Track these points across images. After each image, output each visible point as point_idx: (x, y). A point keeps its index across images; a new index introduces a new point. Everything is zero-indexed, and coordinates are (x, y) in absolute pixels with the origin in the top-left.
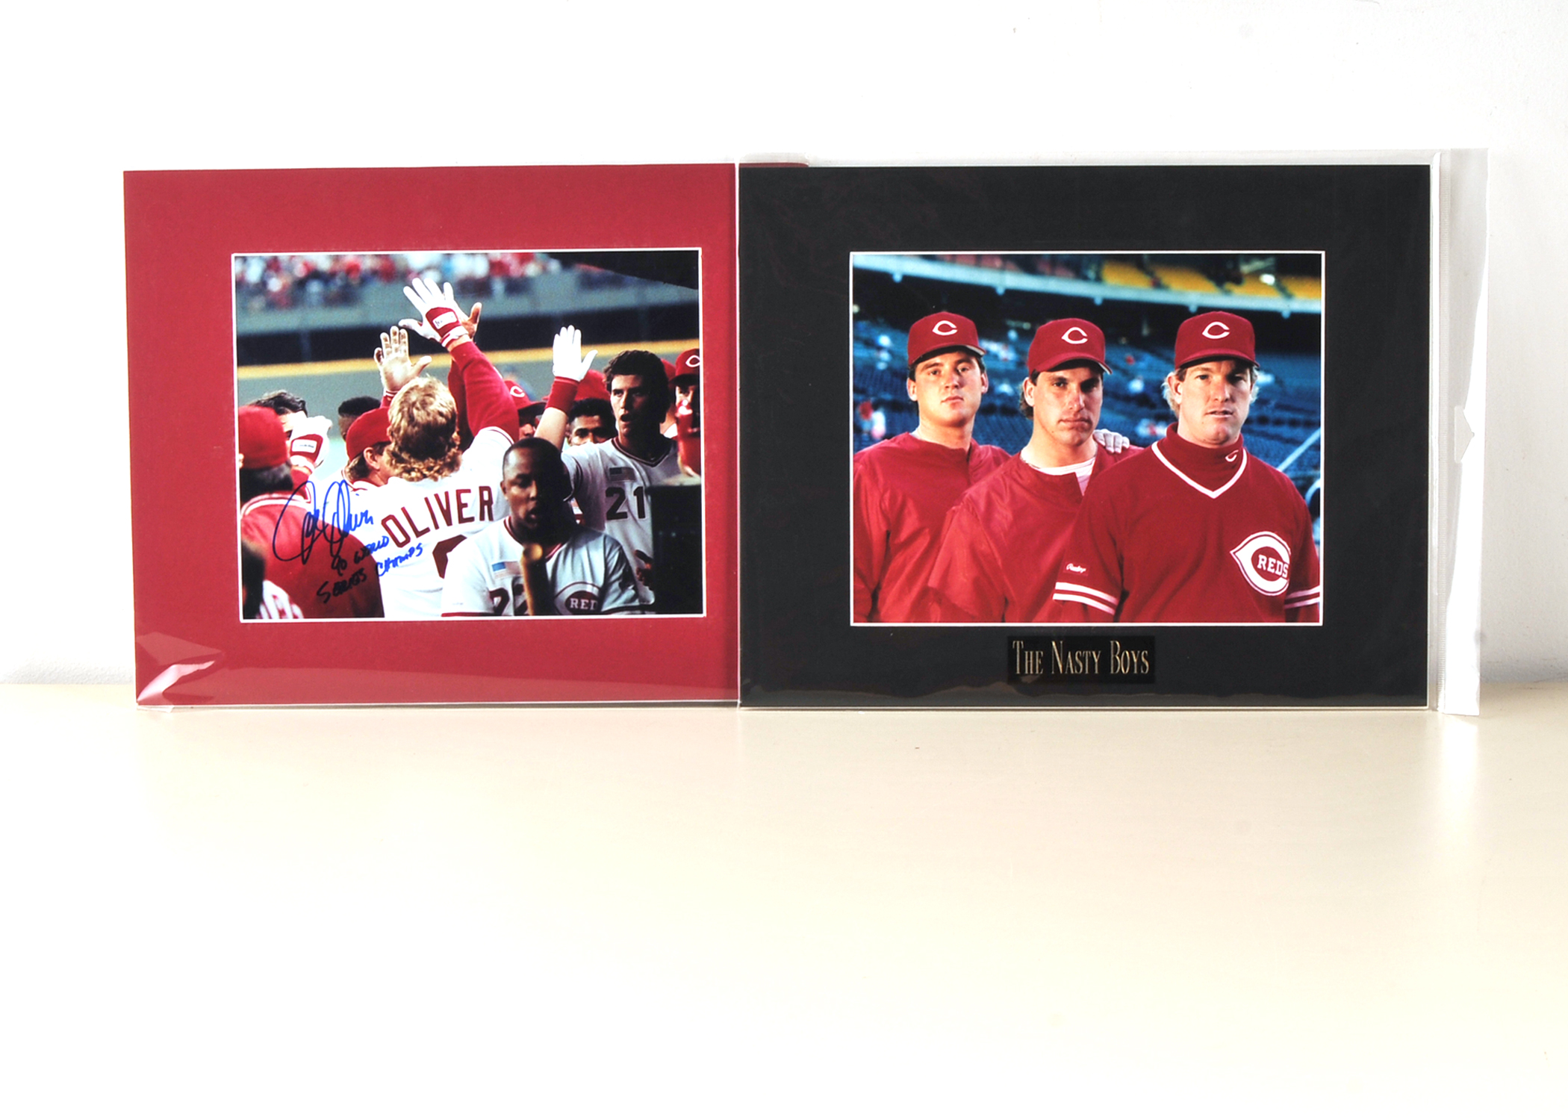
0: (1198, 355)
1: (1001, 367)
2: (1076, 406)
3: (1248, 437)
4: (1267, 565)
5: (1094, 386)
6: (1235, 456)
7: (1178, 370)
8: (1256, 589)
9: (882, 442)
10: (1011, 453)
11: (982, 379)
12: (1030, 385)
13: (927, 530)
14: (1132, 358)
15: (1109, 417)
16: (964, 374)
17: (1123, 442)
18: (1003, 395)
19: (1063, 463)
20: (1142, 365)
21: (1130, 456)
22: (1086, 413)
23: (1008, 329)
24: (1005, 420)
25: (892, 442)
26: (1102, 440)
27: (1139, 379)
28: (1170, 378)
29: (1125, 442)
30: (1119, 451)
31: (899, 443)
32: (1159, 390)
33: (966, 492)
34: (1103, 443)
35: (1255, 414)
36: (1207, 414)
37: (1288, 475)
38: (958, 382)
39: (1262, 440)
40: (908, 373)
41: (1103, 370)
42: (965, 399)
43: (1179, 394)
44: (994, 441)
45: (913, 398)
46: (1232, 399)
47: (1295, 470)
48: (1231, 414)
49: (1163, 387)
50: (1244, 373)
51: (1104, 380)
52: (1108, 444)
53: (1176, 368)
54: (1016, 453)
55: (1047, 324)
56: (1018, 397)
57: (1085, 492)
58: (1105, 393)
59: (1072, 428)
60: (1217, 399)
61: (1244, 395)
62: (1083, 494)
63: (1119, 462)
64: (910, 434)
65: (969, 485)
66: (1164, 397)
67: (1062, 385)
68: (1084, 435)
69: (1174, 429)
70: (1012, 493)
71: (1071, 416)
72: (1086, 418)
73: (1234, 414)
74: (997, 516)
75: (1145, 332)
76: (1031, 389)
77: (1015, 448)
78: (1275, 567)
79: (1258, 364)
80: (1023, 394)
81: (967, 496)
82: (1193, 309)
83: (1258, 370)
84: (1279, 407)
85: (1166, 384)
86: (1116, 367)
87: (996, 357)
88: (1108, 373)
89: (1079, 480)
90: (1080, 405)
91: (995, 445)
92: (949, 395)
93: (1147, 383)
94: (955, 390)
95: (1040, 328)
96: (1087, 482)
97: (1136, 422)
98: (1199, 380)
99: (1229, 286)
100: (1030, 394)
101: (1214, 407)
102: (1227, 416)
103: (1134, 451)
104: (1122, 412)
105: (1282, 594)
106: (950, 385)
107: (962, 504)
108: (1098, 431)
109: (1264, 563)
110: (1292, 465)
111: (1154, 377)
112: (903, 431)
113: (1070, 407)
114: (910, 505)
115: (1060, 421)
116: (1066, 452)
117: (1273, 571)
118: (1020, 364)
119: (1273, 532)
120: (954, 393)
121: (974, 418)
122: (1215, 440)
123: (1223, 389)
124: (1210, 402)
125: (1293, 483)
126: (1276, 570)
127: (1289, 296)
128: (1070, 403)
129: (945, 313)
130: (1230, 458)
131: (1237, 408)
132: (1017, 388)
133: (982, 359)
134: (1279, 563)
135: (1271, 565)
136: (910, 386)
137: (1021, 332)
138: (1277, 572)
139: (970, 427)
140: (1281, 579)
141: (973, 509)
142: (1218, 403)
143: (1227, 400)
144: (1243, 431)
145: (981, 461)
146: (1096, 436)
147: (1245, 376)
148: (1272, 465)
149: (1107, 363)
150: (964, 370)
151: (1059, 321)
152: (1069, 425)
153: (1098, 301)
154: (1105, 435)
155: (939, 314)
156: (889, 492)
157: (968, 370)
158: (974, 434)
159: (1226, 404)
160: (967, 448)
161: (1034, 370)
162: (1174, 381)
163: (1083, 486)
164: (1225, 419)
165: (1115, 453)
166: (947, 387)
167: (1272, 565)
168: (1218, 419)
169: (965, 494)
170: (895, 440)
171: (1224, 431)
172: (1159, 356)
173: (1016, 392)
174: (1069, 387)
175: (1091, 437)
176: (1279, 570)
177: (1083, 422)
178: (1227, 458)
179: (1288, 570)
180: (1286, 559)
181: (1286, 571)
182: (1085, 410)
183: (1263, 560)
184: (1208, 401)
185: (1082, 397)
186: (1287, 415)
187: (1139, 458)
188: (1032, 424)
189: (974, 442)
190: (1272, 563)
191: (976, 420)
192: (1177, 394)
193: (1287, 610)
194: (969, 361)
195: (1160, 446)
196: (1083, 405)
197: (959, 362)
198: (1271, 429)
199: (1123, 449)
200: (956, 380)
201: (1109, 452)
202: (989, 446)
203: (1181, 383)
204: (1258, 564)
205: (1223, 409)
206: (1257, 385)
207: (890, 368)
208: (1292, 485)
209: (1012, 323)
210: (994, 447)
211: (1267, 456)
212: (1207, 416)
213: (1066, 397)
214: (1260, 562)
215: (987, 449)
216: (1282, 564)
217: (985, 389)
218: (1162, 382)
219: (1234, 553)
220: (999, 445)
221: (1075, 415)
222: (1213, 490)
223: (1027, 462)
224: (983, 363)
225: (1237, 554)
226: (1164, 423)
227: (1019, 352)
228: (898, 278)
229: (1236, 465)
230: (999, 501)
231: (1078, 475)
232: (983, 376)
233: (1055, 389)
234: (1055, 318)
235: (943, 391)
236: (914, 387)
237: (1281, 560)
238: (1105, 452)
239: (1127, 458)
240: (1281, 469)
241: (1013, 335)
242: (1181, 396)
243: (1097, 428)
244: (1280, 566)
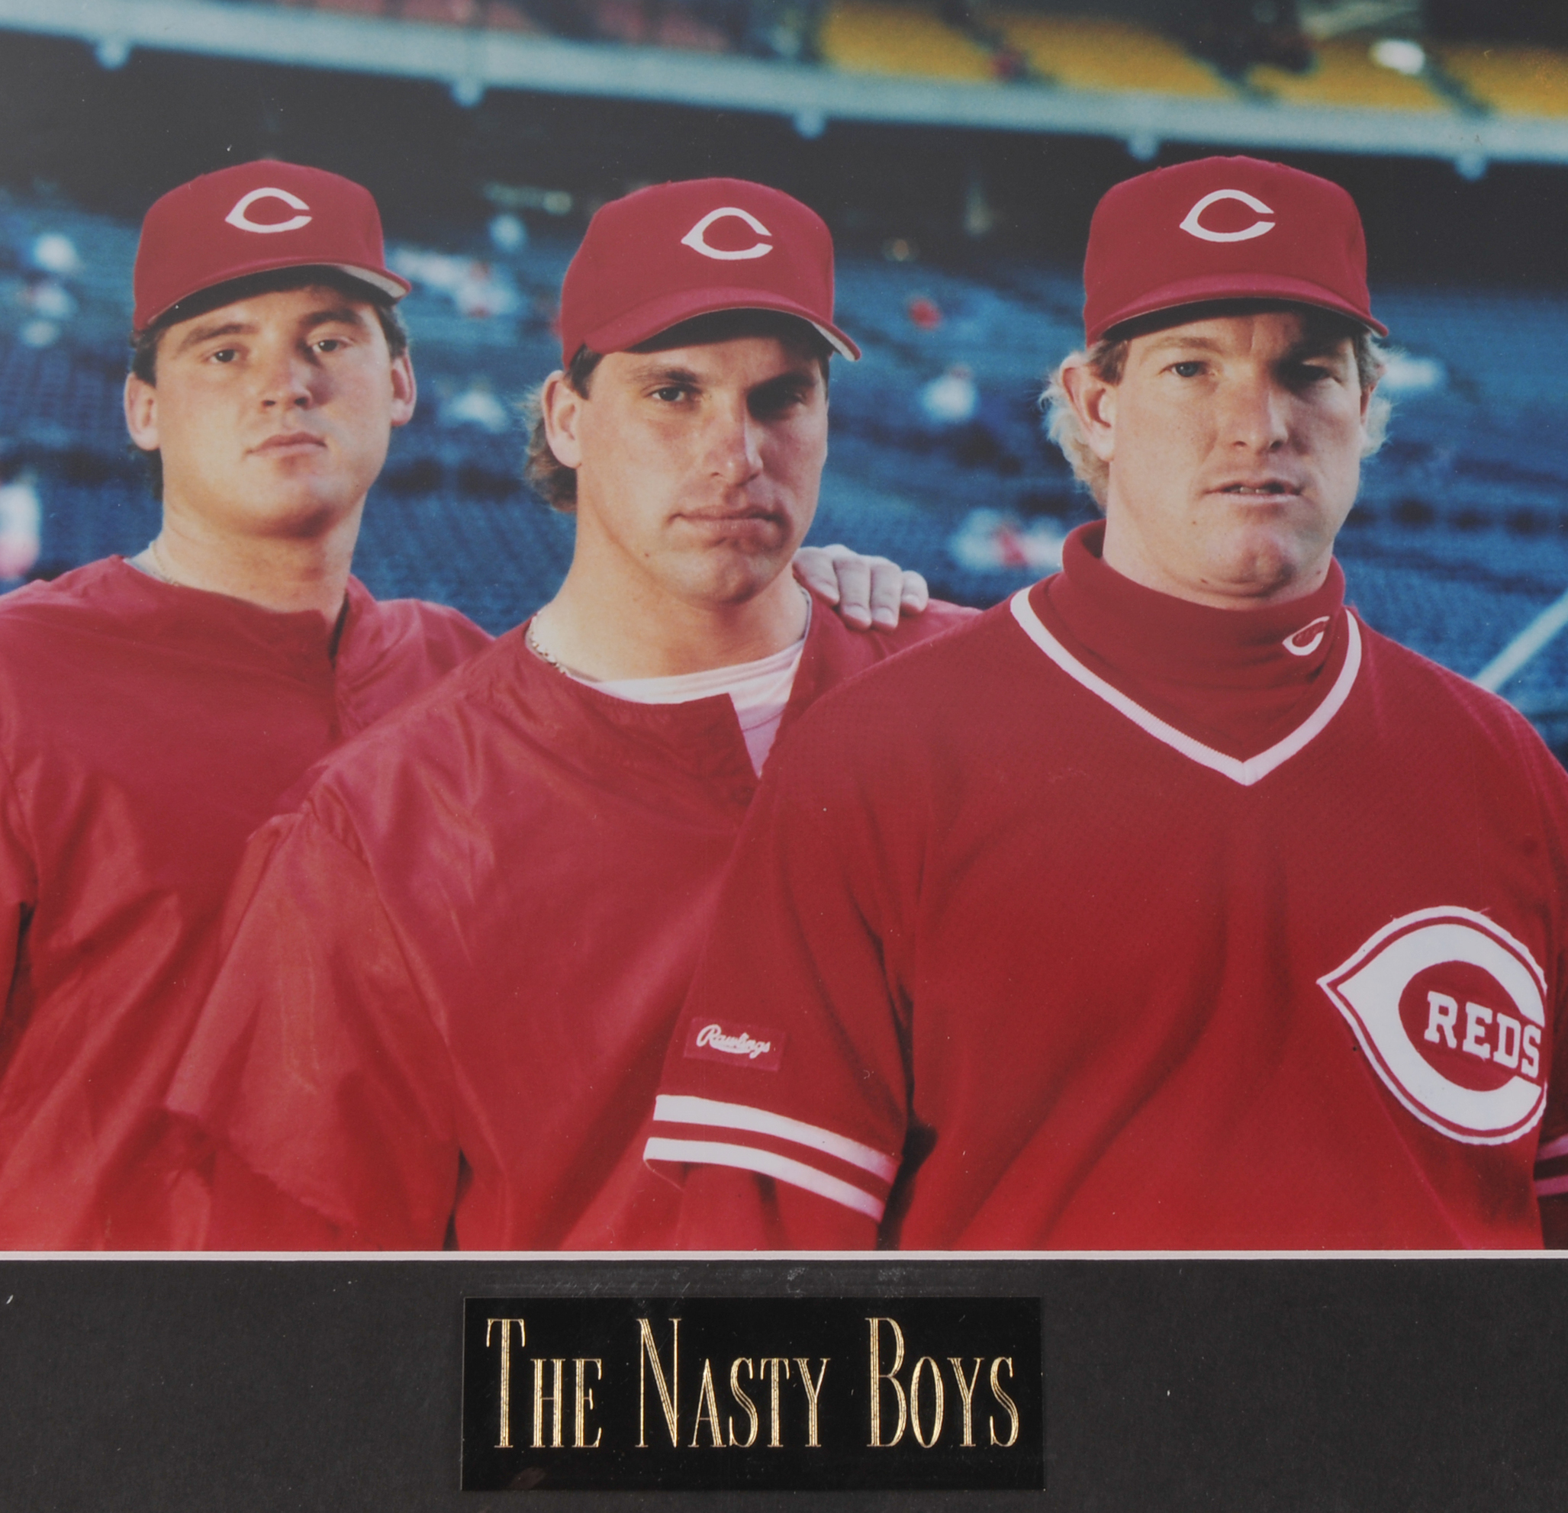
0: (1165, 296)
1: (462, 335)
2: (730, 465)
3: (1361, 569)
4: (1460, 1030)
5: (796, 400)
6: (1319, 638)
7: (1100, 344)
8: (1424, 1118)
9: (25, 589)
10: (492, 627)
11: (395, 375)
12: (566, 397)
13: (171, 902)
14: (931, 306)
15: (850, 504)
16: (329, 360)
17: (904, 591)
18: (467, 431)
19: (684, 661)
20: (968, 329)
21: (929, 639)
22: (767, 492)
23: (491, 211)
24: (475, 515)
25: (60, 588)
26: (828, 583)
27: (958, 375)
28: (1068, 371)
29: (915, 588)
30: (891, 619)
31: (85, 594)
32: (1034, 412)
33: (324, 762)
34: (833, 595)
35: (1385, 493)
36: (1208, 492)
37: (1518, 705)
38: (310, 388)
39: (1415, 580)
40: (132, 359)
41: (830, 348)
42: (328, 441)
43: (1107, 425)
44: (433, 586)
45: (145, 437)
46: (1297, 443)
47: (1542, 686)
48: (1297, 491)
49: (1047, 404)
50: (1335, 354)
51: (832, 380)
52: (851, 596)
53: (1092, 340)
54: (511, 625)
55: (629, 197)
56: (523, 436)
57: (765, 766)
58: (837, 423)
59: (717, 542)
60: (1241, 444)
61: (1337, 428)
62: (759, 773)
63: (889, 658)
64: (126, 561)
65: (335, 739)
66: (1052, 435)
67: (681, 396)
68: (760, 566)
69: (1091, 542)
70: (497, 770)
71: (715, 501)
72: (770, 507)
73: (1307, 493)
74: (435, 849)
75: (977, 220)
76: (572, 409)
77: (507, 611)
78: (1491, 1035)
79: (1385, 327)
80: (541, 426)
81: (326, 778)
82: (1143, 147)
83: (1384, 344)
84: (1466, 467)
85: (1054, 391)
86: (874, 338)
87: (445, 303)
88: (848, 356)
89: (744, 722)
90: (746, 466)
91: (434, 597)
92: (274, 430)
93: (987, 391)
94: (299, 410)
95: (602, 211)
96: (776, 725)
97: (951, 522)
98: (1174, 379)
99: (1263, 76)
100: (565, 427)
101: (1231, 467)
102: (1279, 499)
103: (943, 619)
104: (902, 489)
105: (1524, 1137)
106: (280, 395)
107: (305, 806)
108: (812, 549)
109: (1449, 1022)
110: (1528, 668)
111: (1013, 369)
112: (102, 552)
113: (712, 469)
114: (114, 809)
115: (672, 518)
116: (694, 623)
117: (1483, 1051)
118: (532, 326)
119: (1474, 907)
120: (295, 422)
121: (359, 509)
122: (1240, 581)
123: (1260, 409)
124: (1218, 455)
125: (1538, 731)
126: (1494, 1048)
127: (1477, 109)
128: (711, 456)
129: (270, 162)
130: (1298, 643)
131: (1314, 470)
132: (519, 406)
133: (397, 310)
134: (1505, 1021)
135: (1474, 1030)
136: (135, 397)
137: (534, 221)
138: (1501, 1057)
139: (344, 538)
140: (1516, 1081)
141: (347, 822)
142: (1246, 456)
143: (1277, 446)
144: (1341, 548)
145: (382, 655)
146: (805, 567)
147: (1339, 366)
148: (1456, 668)
149: (844, 323)
150: (329, 346)
151: (671, 185)
152: (706, 530)
153: (810, 124)
154: (836, 567)
155: (251, 164)
156: (38, 762)
157: (345, 345)
158: (361, 561)
159: (1274, 458)
160: (332, 611)
161: (583, 347)
162: (1086, 382)
163: (758, 744)
164: (1275, 511)
165: (876, 627)
166: (269, 403)
167: (1481, 1031)
168: (1249, 511)
169: (319, 772)
170: (70, 583)
171: (1274, 553)
172: (1030, 299)
173: (515, 419)
174: (705, 403)
175: (789, 567)
176: (1509, 1051)
177: (758, 522)
178: (1288, 643)
179: (1540, 1048)
180: (1531, 1003)
181: (1533, 1052)
182: (764, 481)
183: (1444, 1011)
184: (1210, 447)
185: (755, 438)
186: (1499, 497)
187: (962, 642)
188: (573, 526)
189: (360, 590)
190: (1480, 1021)
191: (367, 516)
192: (1097, 426)
193: (1545, 1201)
194: (348, 318)
195: (1041, 604)
196: (757, 462)
197: (313, 320)
198: (1444, 544)
199: (907, 613)
200: (302, 378)
201: (852, 626)
202: (412, 601)
203: (1109, 388)
204: (1426, 1026)
205: (1267, 475)
206: (1385, 395)
207: (67, 343)
208: (1535, 739)
209: (507, 195)
210: (430, 605)
211: (1434, 636)
212: (1209, 498)
213: (696, 435)
214: (1435, 1018)
215: (406, 613)
216: (1515, 1025)
217: (404, 410)
218: (1041, 385)
219: (1333, 985)
220: (452, 598)
221: (728, 497)
222: (1243, 754)
223: (551, 659)
224: (402, 323)
225: (1341, 988)
226: (1054, 524)
227: (526, 284)
228: (113, 54)
229: (1318, 671)
230: (447, 796)
231: (739, 705)
232: (399, 365)
233: (656, 409)
234: (660, 177)
235: (253, 415)
236: (150, 402)
237: (1512, 1010)
238: (840, 623)
239: (921, 643)
240: (1489, 680)
241: (507, 232)
242: (1111, 432)
243: (808, 542)
244: (1510, 1032)
